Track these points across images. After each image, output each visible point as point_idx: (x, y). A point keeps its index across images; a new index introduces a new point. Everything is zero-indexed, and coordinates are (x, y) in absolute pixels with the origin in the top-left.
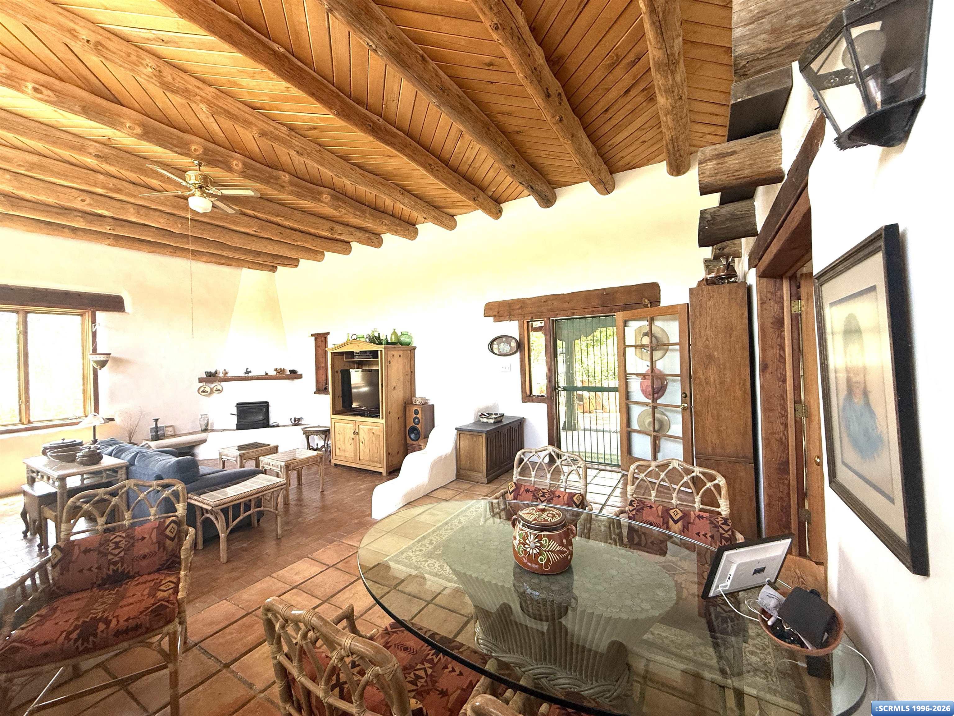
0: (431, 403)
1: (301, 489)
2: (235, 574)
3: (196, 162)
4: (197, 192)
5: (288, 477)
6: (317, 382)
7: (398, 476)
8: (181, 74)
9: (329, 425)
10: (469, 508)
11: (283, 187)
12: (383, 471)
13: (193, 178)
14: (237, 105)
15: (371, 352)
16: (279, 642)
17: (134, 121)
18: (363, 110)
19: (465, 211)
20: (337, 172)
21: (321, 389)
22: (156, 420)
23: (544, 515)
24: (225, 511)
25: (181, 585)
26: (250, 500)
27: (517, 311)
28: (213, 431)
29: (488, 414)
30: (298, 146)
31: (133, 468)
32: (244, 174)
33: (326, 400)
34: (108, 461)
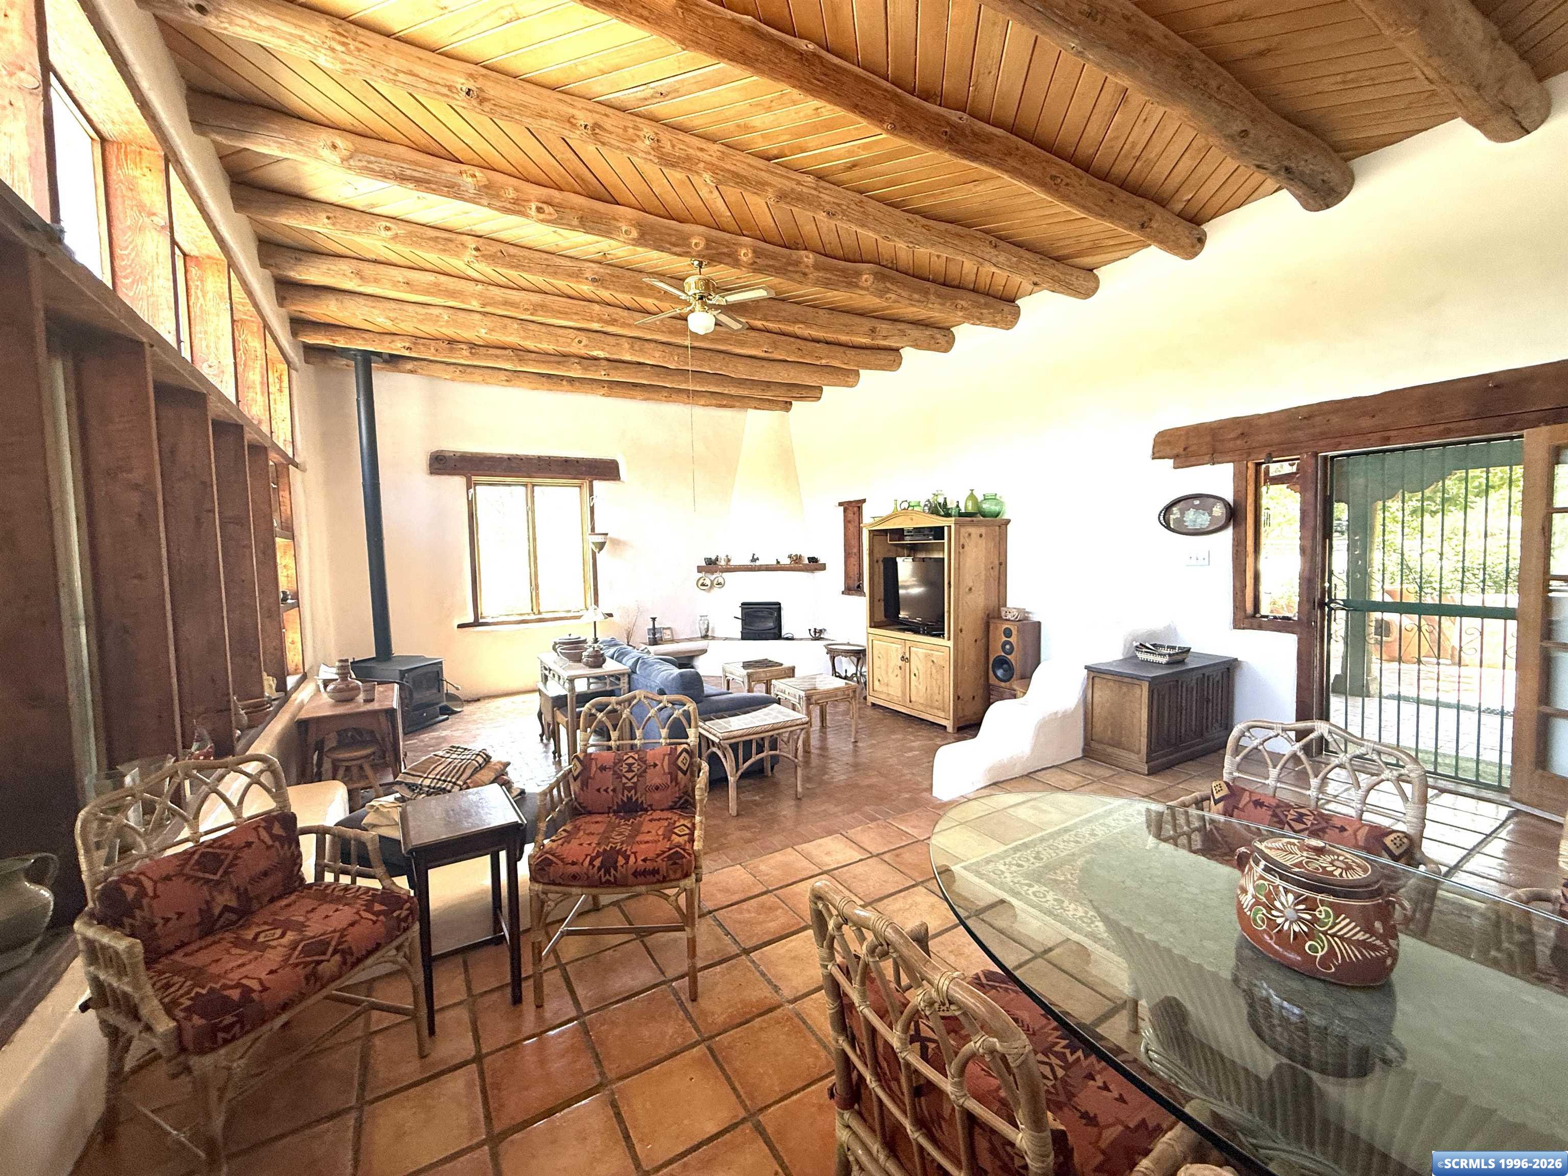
0: (1035, 618)
1: (825, 733)
2: (748, 835)
3: (696, 263)
4: (698, 307)
5: (809, 714)
6: (847, 575)
7: (975, 736)
8: (682, 136)
9: (864, 643)
10: (1110, 813)
11: (805, 274)
12: (949, 724)
13: (693, 286)
14: (748, 161)
15: (931, 529)
16: (831, 947)
17: (631, 222)
18: (935, 108)
19: (1119, 255)
20: (887, 232)
21: (852, 588)
22: (654, 619)
23: (1324, 861)
24: (734, 747)
25: (696, 833)
26: (763, 739)
27: (1231, 445)
28: (714, 638)
29: (1154, 645)
30: (829, 203)
31: (634, 676)
32: (756, 268)
33: (860, 605)
34: (611, 666)
